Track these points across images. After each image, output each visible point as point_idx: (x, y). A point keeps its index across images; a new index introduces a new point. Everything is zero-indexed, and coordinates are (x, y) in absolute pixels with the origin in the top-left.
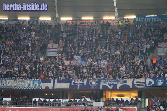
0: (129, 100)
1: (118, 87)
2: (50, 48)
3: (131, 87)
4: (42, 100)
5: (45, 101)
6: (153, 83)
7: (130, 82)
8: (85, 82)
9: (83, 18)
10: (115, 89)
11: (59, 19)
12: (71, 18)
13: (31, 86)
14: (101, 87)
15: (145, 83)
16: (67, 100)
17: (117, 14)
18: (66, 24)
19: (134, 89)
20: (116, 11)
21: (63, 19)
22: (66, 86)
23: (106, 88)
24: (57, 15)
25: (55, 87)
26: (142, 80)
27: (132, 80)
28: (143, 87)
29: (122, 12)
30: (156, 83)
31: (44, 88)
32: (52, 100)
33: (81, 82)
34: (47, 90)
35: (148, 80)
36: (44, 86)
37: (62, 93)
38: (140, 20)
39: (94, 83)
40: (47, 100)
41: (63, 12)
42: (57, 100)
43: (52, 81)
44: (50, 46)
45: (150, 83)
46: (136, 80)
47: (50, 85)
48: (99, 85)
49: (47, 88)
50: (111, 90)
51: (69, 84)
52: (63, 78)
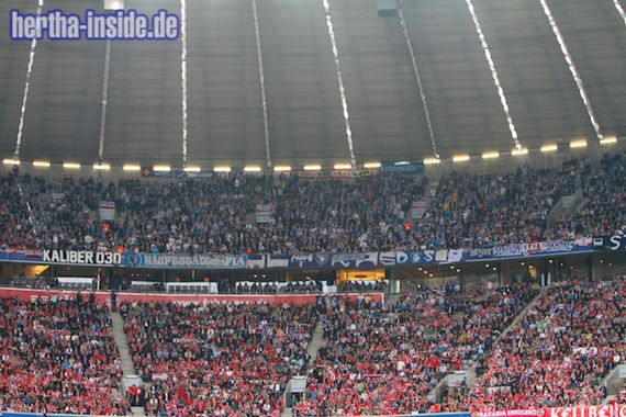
0: (373, 283)
1: (357, 265)
2: (259, 211)
3: (376, 263)
4: (250, 284)
5: (254, 285)
6: (406, 258)
7: (373, 258)
8: (310, 258)
9: (306, 168)
10: (352, 267)
11: (272, 169)
12: (289, 168)
13: (234, 263)
14: (333, 264)
15: (395, 258)
16: (286, 284)
17: (354, 162)
18: (282, 176)
19: (379, 267)
20: (353, 156)
21: (278, 169)
22: (283, 263)
23: (339, 267)
24: (269, 164)
25: (268, 266)
26: (390, 254)
27: (376, 254)
28: (393, 264)
29: (361, 159)
30: (410, 258)
31: (252, 267)
32: (263, 284)
33: (304, 258)
34: (256, 270)
35: (400, 254)
36: (251, 264)
37: (277, 274)
38: (387, 169)
39: (322, 259)
40: (257, 284)
41: (277, 160)
42: (271, 284)
43: (264, 258)
44: (259, 207)
45: (402, 258)
46: (382, 254)
47: (260, 263)
48: (330, 261)
49: (256, 267)
50: (347, 269)
51: (287, 261)
52: (279, 252)
